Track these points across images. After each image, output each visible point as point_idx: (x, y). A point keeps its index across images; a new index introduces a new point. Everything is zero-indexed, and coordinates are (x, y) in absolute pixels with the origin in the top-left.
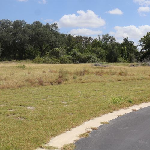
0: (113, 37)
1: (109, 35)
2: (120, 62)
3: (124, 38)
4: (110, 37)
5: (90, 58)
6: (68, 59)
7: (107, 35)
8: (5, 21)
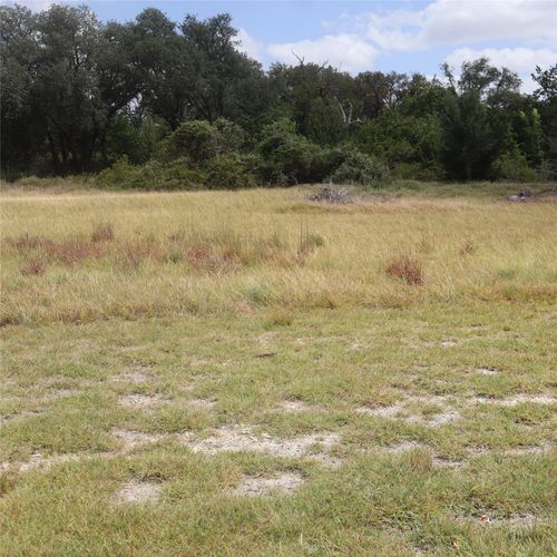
0: (505, 70)
1: (491, 64)
2: (505, 177)
3: (539, 70)
4: (493, 73)
5: (340, 160)
6: (240, 169)
7: (481, 65)
8: (9, 9)
